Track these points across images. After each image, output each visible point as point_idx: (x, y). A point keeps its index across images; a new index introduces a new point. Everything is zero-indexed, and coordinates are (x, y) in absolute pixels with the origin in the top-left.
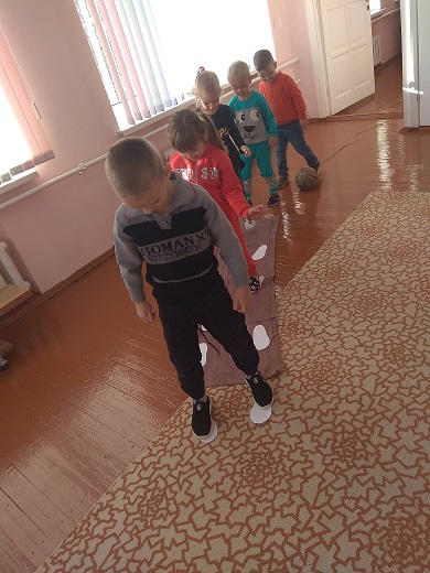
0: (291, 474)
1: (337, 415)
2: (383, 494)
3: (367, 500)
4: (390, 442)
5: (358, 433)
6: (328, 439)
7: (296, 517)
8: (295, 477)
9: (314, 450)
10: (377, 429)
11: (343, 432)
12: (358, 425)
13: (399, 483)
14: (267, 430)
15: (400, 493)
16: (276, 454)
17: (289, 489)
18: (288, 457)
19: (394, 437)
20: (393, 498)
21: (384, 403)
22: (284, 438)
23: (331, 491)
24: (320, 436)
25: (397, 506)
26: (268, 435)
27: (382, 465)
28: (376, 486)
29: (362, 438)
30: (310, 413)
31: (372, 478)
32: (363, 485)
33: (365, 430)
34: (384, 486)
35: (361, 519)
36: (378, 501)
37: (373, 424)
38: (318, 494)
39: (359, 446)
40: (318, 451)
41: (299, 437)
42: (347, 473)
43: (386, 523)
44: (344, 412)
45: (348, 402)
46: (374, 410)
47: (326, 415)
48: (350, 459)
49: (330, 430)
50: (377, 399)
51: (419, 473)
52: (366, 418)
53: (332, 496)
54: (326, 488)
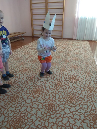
0: (63, 99)
1: (56, 116)
2: (41, 97)
3: (44, 96)
4: (39, 110)
5: (48, 111)
6: (56, 108)
7: (59, 91)
8: (62, 98)
9: (60, 105)
10: (43, 113)
11: (53, 111)
12: (49, 114)
13: (37, 100)
14: (75, 109)
15: (38, 98)
16: (69, 102)
17: (62, 96)
18: (66, 102)
19: (38, 111)
20: (39, 97)
21: (40, 124)
22: (69, 107)
23: (53, 97)
24: (59, 109)
25: (38, 96)
26: (74, 107)
27: (41, 103)
28: (43, 99)
29: (47, 110)
30: (65, 116)
31: (44, 100)
32: (46, 98)
33: (46, 112)
34: (41, 99)
35: (46, 93)
36: (42, 96)
37: (44, 115)
38: (55, 96)
39: (47, 108)
40: (58, 105)
41: (65, 108)
42: (50, 100)
43: (41, 93)
44: (53, 118)
45: (53, 122)
46: (44, 120)
47: (59, 116)
48: (50, 104)
49: (57, 111)
50: (43, 125)
51: (33, 103)
52: (46, 117)
53: (52, 96)
54: (54, 97)
